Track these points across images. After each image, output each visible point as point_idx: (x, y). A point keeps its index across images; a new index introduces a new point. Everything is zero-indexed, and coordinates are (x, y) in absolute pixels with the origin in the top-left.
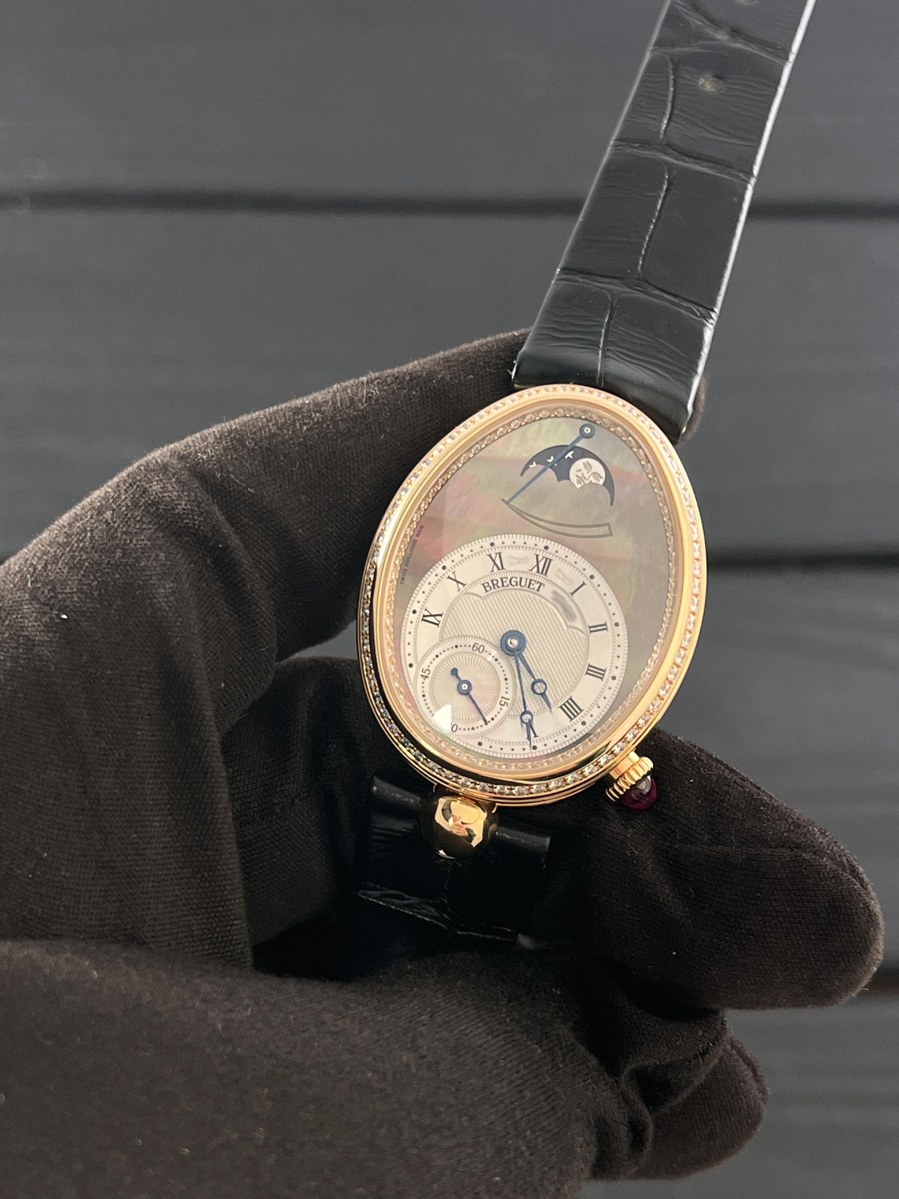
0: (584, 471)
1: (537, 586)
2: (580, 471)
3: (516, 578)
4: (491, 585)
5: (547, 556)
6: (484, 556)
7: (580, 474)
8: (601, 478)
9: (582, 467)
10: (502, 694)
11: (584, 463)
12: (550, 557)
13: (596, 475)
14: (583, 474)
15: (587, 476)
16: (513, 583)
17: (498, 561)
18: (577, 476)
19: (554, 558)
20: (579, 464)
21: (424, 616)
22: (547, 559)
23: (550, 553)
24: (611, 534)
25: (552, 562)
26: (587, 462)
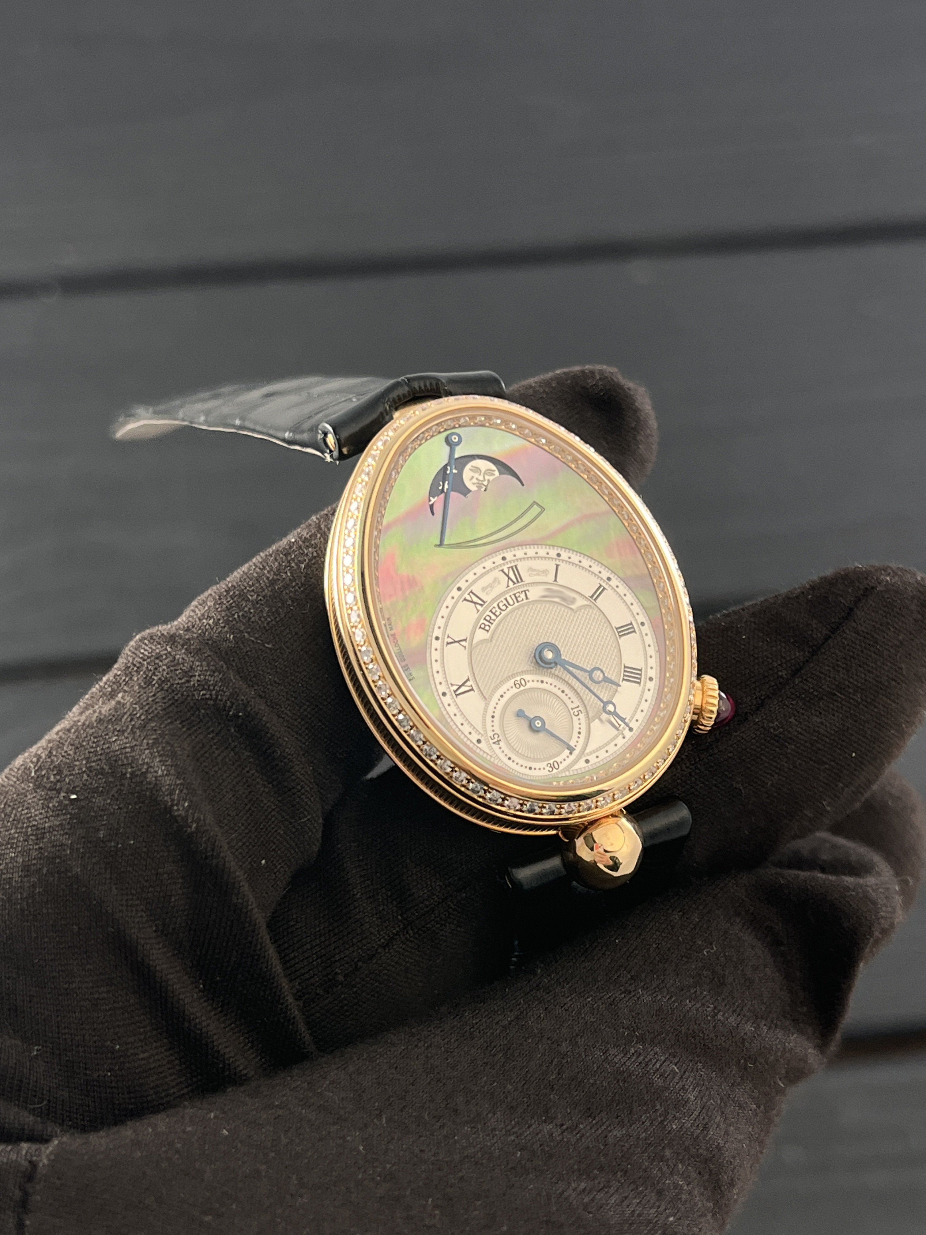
0: (476, 475)
1: (523, 596)
2: (473, 477)
3: (502, 601)
4: (487, 623)
5: (510, 565)
6: (462, 605)
7: (474, 481)
8: (494, 471)
9: (472, 474)
10: (571, 706)
11: (470, 469)
12: (513, 564)
13: (489, 472)
14: (477, 479)
15: (481, 478)
16: (504, 608)
17: (475, 599)
18: (474, 484)
19: (516, 563)
20: (467, 474)
21: (455, 691)
22: (512, 567)
23: (510, 562)
24: (543, 509)
25: (518, 567)
26: (472, 466)
